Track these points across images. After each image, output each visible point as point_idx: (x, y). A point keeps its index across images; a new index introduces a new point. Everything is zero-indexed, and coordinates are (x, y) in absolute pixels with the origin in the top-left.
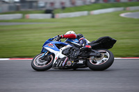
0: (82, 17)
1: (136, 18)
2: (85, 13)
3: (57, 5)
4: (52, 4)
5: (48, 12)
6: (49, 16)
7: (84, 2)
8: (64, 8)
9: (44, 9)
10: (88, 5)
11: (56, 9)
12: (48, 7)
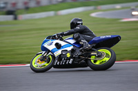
0: (48, 18)
1: (108, 17)
2: (52, 13)
3: (20, 5)
4: (14, 4)
5: (9, 13)
6: (11, 17)
7: (50, 2)
8: (27, 9)
9: (5, 10)
10: (55, 5)
11: (18, 9)
12: (9, 7)
